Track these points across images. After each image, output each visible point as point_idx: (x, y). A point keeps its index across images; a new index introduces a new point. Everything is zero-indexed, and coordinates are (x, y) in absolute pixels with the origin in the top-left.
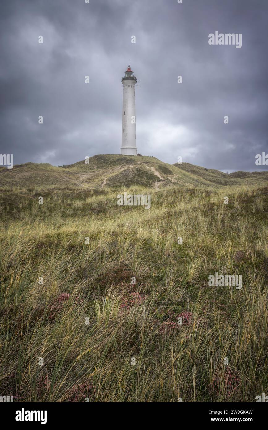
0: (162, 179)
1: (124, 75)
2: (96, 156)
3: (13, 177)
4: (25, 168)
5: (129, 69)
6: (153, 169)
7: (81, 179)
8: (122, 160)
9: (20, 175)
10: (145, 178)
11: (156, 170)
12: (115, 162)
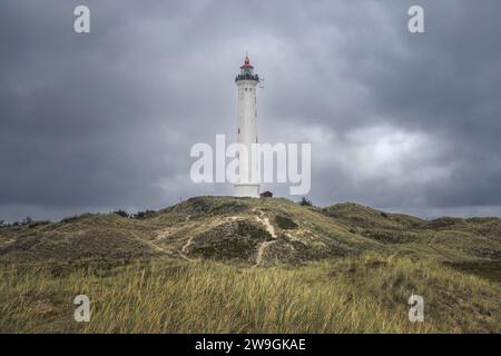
0: (275, 236)
1: (240, 72)
2: (191, 200)
3: (61, 237)
4: (79, 223)
5: (247, 63)
6: (266, 221)
7: (159, 238)
8: (230, 205)
9: (71, 235)
10: (249, 236)
11: (271, 223)
12: (218, 209)
